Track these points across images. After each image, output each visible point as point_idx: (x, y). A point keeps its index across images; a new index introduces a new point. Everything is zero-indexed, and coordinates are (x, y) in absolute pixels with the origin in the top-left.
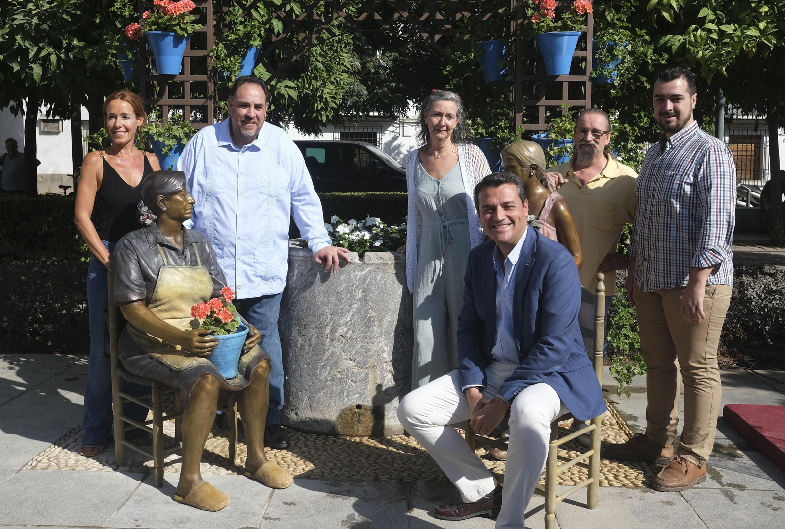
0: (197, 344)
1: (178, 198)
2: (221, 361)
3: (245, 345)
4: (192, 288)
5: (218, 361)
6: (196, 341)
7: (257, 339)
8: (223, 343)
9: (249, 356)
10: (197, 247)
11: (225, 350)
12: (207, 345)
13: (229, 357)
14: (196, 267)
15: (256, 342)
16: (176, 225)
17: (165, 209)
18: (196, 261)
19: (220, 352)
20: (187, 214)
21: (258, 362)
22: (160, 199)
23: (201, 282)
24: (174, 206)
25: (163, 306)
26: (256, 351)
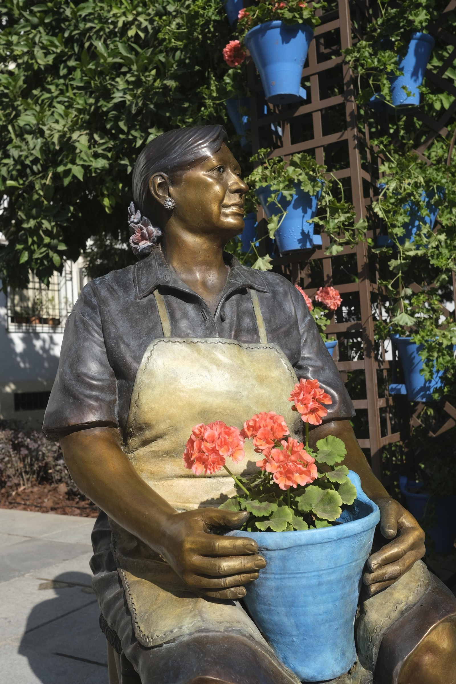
0: (196, 559)
1: (201, 174)
2: (285, 620)
3: (367, 569)
4: (234, 397)
5: (276, 618)
6: (193, 551)
7: (413, 547)
8: (284, 559)
9: (390, 606)
10: (261, 300)
11: (292, 583)
12: (226, 564)
13: (312, 609)
14: (251, 345)
15: (407, 560)
16: (205, 247)
17: (170, 204)
18: (255, 331)
19: (277, 589)
20: (227, 215)
21: (420, 631)
22: (159, 180)
23: (261, 380)
24: (192, 195)
25: (160, 442)
26: (414, 585)
